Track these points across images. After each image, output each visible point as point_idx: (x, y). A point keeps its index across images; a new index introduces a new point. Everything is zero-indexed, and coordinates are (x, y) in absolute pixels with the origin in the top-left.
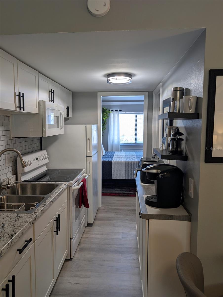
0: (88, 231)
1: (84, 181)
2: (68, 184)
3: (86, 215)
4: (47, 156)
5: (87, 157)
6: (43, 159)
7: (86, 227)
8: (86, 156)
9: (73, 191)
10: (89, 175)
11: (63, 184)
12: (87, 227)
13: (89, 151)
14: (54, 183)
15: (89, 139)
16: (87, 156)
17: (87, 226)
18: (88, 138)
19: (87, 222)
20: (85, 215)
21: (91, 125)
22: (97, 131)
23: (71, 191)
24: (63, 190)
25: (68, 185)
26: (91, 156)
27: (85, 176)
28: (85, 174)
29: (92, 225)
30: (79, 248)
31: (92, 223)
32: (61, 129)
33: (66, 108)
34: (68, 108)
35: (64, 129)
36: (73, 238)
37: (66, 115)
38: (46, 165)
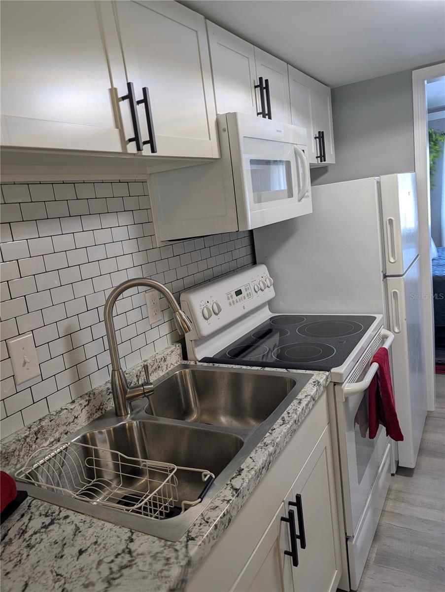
0: (400, 492)
1: (382, 357)
2: (327, 378)
3: (391, 445)
4: (269, 280)
5: (385, 276)
6: (257, 289)
7: (393, 475)
8: (382, 275)
9: (347, 399)
10: (397, 330)
11: (311, 381)
12: (398, 476)
13: (392, 260)
15: (391, 221)
16: (387, 274)
17: (397, 472)
18: (386, 218)
19: (397, 462)
20: (389, 445)
21: (395, 175)
22: (414, 192)
23: (340, 400)
24: (310, 405)
25: (329, 380)
26: (402, 274)
27: (385, 338)
28: (384, 331)
29: (413, 473)
30: (375, 550)
31: (414, 467)
32: (300, 201)
33: (316, 138)
34: (321, 137)
35: (310, 199)
36: (353, 537)
37: (317, 157)
38: (270, 303)
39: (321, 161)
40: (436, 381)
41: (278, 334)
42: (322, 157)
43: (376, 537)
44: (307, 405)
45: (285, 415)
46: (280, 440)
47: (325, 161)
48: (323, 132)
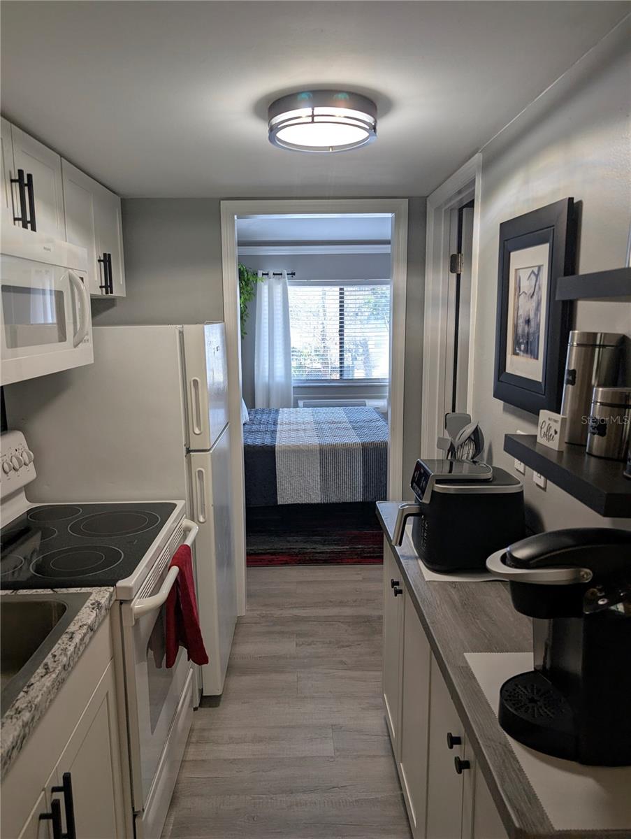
0: (204, 730)
1: (183, 558)
2: (111, 595)
3: (194, 672)
4: (27, 453)
5: (188, 451)
6: (7, 469)
7: (195, 709)
8: (184, 448)
9: (137, 621)
10: (202, 520)
11: (88, 603)
12: (203, 709)
13: (197, 431)
14: (49, 591)
15: (195, 382)
16: (191, 448)
17: (200, 705)
18: (190, 379)
19: (201, 691)
20: (191, 670)
21: (201, 326)
22: (223, 347)
23: (129, 623)
25: (114, 598)
26: (209, 448)
27: (187, 530)
28: (186, 522)
29: (220, 701)
30: (172, 819)
31: (219, 694)
32: (76, 346)
33: (99, 261)
34: (106, 260)
35: (90, 345)
36: (143, 810)
37: (101, 287)
38: (28, 489)
39: (107, 293)
40: (248, 576)
41: (39, 535)
42: (108, 287)
43: (173, 801)
44: (82, 640)
45: (49, 659)
46: (41, 700)
47: (112, 293)
48: (109, 255)
